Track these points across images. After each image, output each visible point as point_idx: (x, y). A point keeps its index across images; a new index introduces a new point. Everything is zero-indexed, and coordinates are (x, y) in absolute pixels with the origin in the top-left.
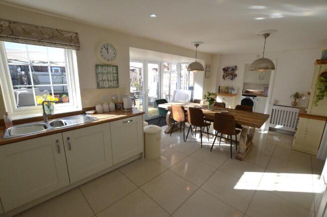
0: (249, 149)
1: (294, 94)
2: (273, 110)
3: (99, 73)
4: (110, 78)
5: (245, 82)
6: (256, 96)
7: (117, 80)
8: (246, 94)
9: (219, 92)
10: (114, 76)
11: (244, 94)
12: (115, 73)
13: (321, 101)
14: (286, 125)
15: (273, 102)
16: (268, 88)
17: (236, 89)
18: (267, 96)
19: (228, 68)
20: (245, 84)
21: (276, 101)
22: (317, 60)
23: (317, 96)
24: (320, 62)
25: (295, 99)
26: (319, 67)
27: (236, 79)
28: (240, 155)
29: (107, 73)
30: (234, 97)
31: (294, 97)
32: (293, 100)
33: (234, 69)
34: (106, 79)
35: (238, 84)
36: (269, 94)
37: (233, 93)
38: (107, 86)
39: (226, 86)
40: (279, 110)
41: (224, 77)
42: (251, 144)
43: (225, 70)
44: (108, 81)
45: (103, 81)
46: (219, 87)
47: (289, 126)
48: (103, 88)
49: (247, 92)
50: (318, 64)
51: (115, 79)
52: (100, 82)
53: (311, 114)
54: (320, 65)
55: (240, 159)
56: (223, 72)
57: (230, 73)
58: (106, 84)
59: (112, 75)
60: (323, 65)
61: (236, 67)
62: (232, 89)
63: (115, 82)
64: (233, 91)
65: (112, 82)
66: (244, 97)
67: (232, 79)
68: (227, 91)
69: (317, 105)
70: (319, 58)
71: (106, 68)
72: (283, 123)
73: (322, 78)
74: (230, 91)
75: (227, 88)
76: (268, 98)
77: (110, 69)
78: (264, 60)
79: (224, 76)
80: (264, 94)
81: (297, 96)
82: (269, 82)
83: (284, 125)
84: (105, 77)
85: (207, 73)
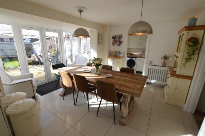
0: (131, 110)
1: (164, 56)
2: (149, 68)
5: (129, 47)
6: (137, 58)
8: (131, 56)
9: (110, 55)
11: (129, 56)
13: (188, 64)
14: (158, 80)
15: (149, 63)
16: (145, 51)
17: (122, 53)
18: (145, 58)
19: (116, 36)
20: (128, 49)
21: (151, 62)
22: (185, 27)
23: (186, 59)
24: (187, 28)
25: (165, 60)
26: (187, 33)
27: (122, 45)
28: (123, 120)
30: (121, 59)
31: (163, 58)
32: (163, 60)
33: (120, 37)
35: (123, 49)
36: (146, 56)
37: (121, 56)
39: (115, 51)
40: (153, 69)
41: (113, 44)
42: (133, 103)
43: (114, 38)
46: (110, 51)
47: (160, 80)
49: (131, 54)
50: (185, 30)
53: (180, 74)
54: (187, 32)
55: (123, 125)
56: (112, 40)
57: (117, 40)
60: (190, 31)
61: (121, 35)
62: (120, 53)
64: (120, 55)
66: (129, 59)
67: (119, 45)
68: (115, 55)
69: (185, 67)
70: (186, 25)
72: (156, 79)
73: (190, 43)
74: (118, 54)
75: (116, 52)
76: (145, 60)
78: (141, 23)
79: (113, 42)
80: (142, 56)
81: (166, 58)
82: (145, 47)
83: (157, 80)
85: (99, 40)
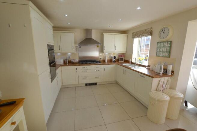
3: (158, 47)
4: (164, 50)
7: (170, 52)
10: (167, 49)
12: (168, 47)
29: (163, 47)
34: (162, 51)
38: (161, 55)
44: (162, 52)
45: (160, 52)
48: (159, 56)
51: (168, 51)
52: (158, 53)
58: (161, 54)
59: (166, 48)
63: (167, 53)
65: (165, 53)
71: (163, 43)
77: (166, 44)
84: (161, 50)
